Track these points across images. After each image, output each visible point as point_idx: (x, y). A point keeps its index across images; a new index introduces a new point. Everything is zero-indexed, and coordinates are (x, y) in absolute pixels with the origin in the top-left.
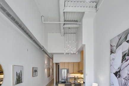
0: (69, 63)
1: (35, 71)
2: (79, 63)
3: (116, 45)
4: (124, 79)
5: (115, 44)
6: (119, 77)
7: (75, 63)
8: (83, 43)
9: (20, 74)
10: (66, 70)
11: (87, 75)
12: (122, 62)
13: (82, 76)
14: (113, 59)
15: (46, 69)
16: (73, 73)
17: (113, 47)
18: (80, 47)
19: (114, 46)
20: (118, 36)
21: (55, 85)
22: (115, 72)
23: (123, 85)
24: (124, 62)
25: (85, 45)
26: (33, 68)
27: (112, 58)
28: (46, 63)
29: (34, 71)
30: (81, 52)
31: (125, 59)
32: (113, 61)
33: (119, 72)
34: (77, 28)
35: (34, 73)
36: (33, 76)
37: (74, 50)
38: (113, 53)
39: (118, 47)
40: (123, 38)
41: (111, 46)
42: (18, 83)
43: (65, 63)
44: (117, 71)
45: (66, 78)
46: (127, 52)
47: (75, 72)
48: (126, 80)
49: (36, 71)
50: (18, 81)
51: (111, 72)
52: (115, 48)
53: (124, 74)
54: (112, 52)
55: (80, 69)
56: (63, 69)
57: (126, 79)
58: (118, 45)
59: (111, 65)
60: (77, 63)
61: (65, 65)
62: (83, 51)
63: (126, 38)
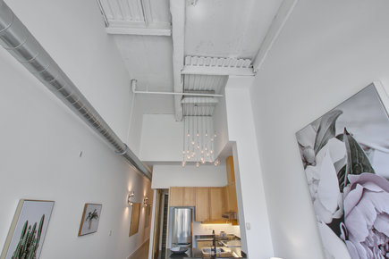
0: (195, 189)
1: (91, 215)
2: (223, 189)
3: (312, 146)
4: (364, 243)
5: (309, 142)
6: (347, 239)
7: (212, 190)
8: (231, 139)
9: (37, 229)
10: (186, 210)
12: (342, 191)
13: (236, 230)
14: (315, 181)
15: (127, 209)
16: (210, 221)
17: (307, 150)
18: (222, 147)
19: (309, 147)
20: (312, 124)
22: (330, 221)
24: (345, 189)
25: (235, 143)
26: (86, 205)
27: (310, 179)
28: (130, 188)
29: (87, 215)
30: (228, 160)
31: (348, 182)
32: (315, 187)
33: (342, 219)
34: (214, 105)
36: (80, 235)
37: (208, 155)
38: (311, 164)
39: (318, 150)
40: (325, 128)
41: (300, 145)
43: (184, 188)
44: (337, 216)
45: (186, 236)
46: (346, 162)
47: (213, 218)
48: (372, 248)
49: (94, 216)
52: (312, 152)
53: (360, 225)
54: (306, 163)
55: (229, 209)
56: (177, 208)
57: (371, 245)
58: (318, 144)
59: (314, 199)
60: (219, 190)
61: (184, 195)
62: (232, 157)
63: (333, 129)
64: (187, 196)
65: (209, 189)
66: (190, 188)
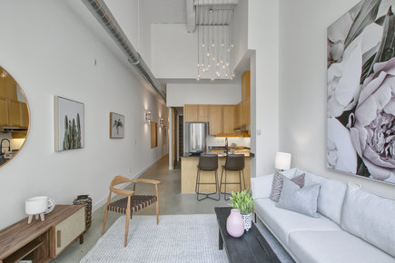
0: (209, 107)
1: (117, 124)
2: (236, 108)
3: (343, 39)
4: (367, 127)
5: (340, 36)
6: (352, 126)
7: (225, 108)
8: (250, 47)
9: (76, 124)
10: (201, 125)
11: (259, 134)
12: (362, 83)
13: (246, 141)
14: (336, 79)
15: (146, 125)
16: (222, 135)
17: (335, 46)
18: (240, 57)
19: (340, 41)
20: (351, 11)
21: (171, 168)
22: (339, 114)
23: (365, 143)
24: (367, 79)
25: (253, 52)
26: (111, 113)
27: (331, 78)
28: (146, 108)
29: (114, 123)
30: (244, 76)
31: (372, 72)
32: (334, 85)
33: (353, 110)
35: (114, 129)
36: (111, 137)
37: (224, 70)
38: (336, 61)
39: (350, 42)
40: (366, 13)
41: (330, 42)
42: (69, 149)
43: (198, 106)
44: (348, 109)
46: (377, 50)
47: (225, 132)
48: (374, 129)
49: (119, 124)
50: (69, 141)
51: (328, 117)
52: (341, 46)
53: (368, 114)
54: (331, 60)
55: (241, 123)
57: (374, 127)
58: (351, 36)
59: (330, 97)
60: (232, 109)
61: (198, 112)
62: (249, 72)
63: (375, 11)
64: (201, 113)
65: (223, 107)
66: (204, 106)
